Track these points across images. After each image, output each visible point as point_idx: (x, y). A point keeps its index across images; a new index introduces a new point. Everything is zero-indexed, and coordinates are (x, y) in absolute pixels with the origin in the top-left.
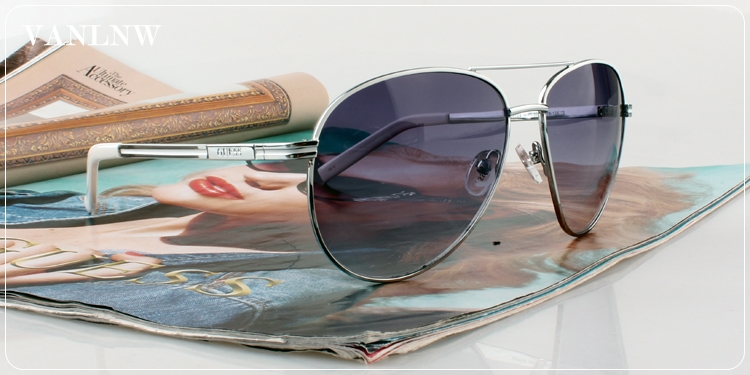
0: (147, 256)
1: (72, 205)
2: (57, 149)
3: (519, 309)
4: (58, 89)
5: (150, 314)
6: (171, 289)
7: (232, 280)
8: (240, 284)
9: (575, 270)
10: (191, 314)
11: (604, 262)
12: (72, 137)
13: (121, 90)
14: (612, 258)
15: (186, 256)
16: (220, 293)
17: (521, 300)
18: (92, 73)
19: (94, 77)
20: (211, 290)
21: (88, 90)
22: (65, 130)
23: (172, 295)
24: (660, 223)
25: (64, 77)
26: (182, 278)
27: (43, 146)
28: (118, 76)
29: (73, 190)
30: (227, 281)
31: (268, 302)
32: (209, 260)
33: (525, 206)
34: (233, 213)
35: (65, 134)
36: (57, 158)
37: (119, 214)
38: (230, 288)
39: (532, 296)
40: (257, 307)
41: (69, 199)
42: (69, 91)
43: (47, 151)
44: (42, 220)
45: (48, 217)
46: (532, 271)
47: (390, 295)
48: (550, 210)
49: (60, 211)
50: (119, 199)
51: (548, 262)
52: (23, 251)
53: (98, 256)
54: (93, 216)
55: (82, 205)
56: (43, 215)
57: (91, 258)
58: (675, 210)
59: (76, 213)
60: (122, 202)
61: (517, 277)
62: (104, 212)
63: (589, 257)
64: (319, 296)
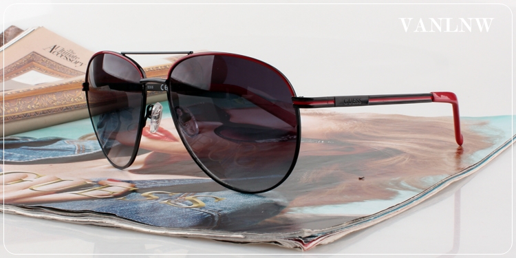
0: (123, 181)
1: (61, 147)
2: (45, 107)
3: (392, 214)
4: (31, 62)
5: (142, 218)
6: (150, 203)
7: (190, 197)
8: (195, 200)
9: (423, 189)
10: (170, 219)
11: (441, 184)
12: (55, 98)
13: (76, 63)
14: (446, 181)
15: (150, 181)
16: (185, 206)
17: (393, 208)
18: (54, 50)
19: (56, 53)
20: (178, 203)
21: (52, 63)
22: (50, 94)
23: (153, 207)
24: (472, 157)
25: (34, 54)
26: (154, 196)
27: (35, 105)
29: (60, 136)
30: (187, 198)
31: (220, 211)
32: (167, 184)
33: (375, 145)
34: (174, 152)
35: (50, 96)
36: (45, 113)
37: (95, 153)
38: (190, 202)
39: (399, 206)
40: (214, 214)
41: (58, 143)
42: (39, 63)
43: (39, 108)
44: (43, 158)
45: (46, 155)
46: (394, 190)
47: (302, 206)
48: (394, 147)
49: (54, 152)
50: (92, 142)
51: (404, 184)
52: (36, 180)
53: (88, 183)
54: (77, 154)
55: (68, 146)
56: (42, 154)
57: (84, 184)
58: (482, 148)
59: (64, 152)
60: (95, 144)
61: (384, 193)
62: (84, 151)
63: (431, 180)
64: (253, 207)
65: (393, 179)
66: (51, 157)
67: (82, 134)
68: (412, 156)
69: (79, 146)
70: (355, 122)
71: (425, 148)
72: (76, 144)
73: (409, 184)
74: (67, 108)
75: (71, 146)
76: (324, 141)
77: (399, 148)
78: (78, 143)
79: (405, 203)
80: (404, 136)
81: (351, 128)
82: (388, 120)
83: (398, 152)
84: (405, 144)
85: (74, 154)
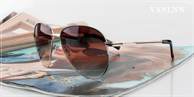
1: (24, 57)
2: (20, 42)
3: (140, 87)
4: (19, 25)
5: (45, 89)
6: (50, 81)
7: (66, 79)
8: (68, 80)
9: (154, 76)
10: (56, 89)
11: (161, 74)
12: (23, 39)
14: (163, 72)
15: (53, 72)
16: (63, 83)
20: (60, 82)
21: (27, 26)
24: (176, 62)
25: (21, 22)
26: (53, 78)
27: (16, 42)
28: (35, 22)
30: (64, 79)
31: (75, 85)
32: (60, 73)
33: (140, 57)
34: (65, 59)
35: (22, 38)
36: (20, 45)
37: (36, 60)
38: (65, 81)
39: (143, 83)
40: (73, 86)
41: (23, 55)
42: (22, 26)
43: (17, 43)
44: (16, 61)
45: (18, 60)
46: (143, 76)
47: (106, 83)
48: (147, 58)
49: (21, 59)
50: (36, 55)
51: (147, 74)
52: (12, 70)
53: (31, 72)
54: (29, 60)
55: (27, 57)
56: (16, 60)
57: (29, 72)
58: (180, 59)
59: (25, 59)
60: (37, 56)
61: (139, 78)
62: (32, 59)
63: (158, 72)
64: (88, 83)
65: (144, 71)
66: (19, 61)
67: (32, 52)
68: (153, 62)
69: (30, 57)
70: (135, 48)
71: (159, 59)
72: (30, 56)
73: (149, 73)
74: (28, 43)
75: (28, 57)
76: (122, 55)
77: (149, 59)
78: (31, 56)
79: (146, 82)
80: (152, 54)
81: (133, 50)
82: (148, 47)
83: (148, 60)
84: (152, 57)
85: (28, 60)
